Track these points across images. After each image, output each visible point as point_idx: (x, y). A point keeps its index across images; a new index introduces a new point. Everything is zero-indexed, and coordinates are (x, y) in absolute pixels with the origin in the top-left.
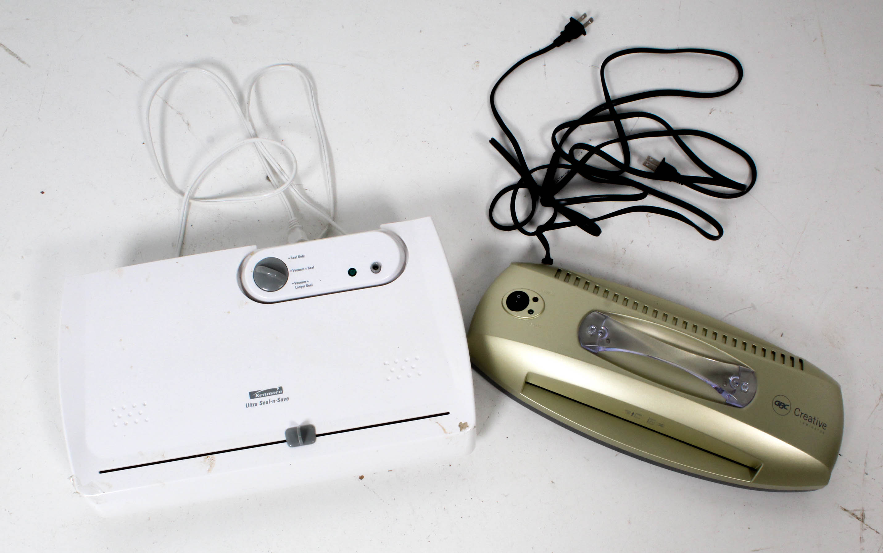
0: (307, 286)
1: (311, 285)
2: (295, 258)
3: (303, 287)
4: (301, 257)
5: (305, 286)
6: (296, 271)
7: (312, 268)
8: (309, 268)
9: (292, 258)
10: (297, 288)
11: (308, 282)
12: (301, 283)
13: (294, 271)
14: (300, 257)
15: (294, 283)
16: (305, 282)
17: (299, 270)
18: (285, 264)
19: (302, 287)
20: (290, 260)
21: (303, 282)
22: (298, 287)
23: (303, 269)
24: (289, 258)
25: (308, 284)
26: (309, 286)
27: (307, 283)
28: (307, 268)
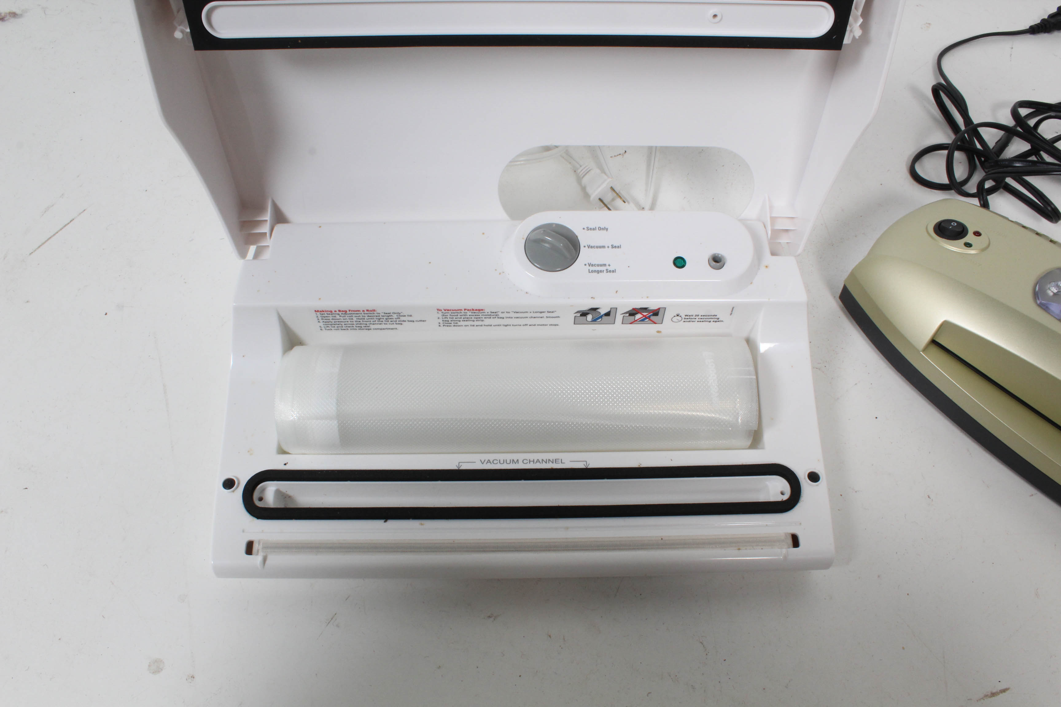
0: (608, 271)
1: (613, 271)
2: (594, 229)
3: (601, 271)
4: (603, 229)
5: (603, 271)
6: (592, 247)
7: (618, 247)
8: (613, 247)
9: (588, 229)
10: (590, 271)
11: (609, 265)
12: (598, 265)
13: (589, 248)
14: (600, 229)
15: (587, 265)
16: (605, 265)
17: (597, 247)
18: (577, 236)
19: (598, 272)
20: (585, 230)
21: (601, 265)
22: (592, 271)
23: (604, 247)
24: (584, 229)
25: (610, 268)
26: (610, 271)
27: (607, 267)
28: (610, 247)
